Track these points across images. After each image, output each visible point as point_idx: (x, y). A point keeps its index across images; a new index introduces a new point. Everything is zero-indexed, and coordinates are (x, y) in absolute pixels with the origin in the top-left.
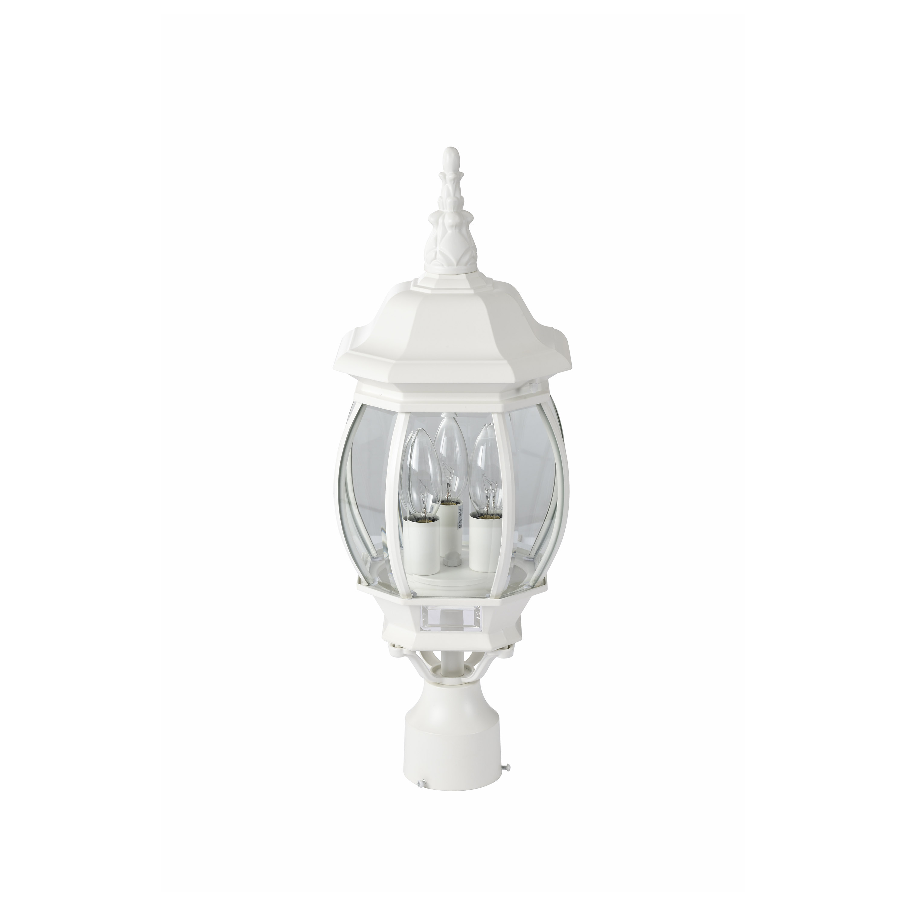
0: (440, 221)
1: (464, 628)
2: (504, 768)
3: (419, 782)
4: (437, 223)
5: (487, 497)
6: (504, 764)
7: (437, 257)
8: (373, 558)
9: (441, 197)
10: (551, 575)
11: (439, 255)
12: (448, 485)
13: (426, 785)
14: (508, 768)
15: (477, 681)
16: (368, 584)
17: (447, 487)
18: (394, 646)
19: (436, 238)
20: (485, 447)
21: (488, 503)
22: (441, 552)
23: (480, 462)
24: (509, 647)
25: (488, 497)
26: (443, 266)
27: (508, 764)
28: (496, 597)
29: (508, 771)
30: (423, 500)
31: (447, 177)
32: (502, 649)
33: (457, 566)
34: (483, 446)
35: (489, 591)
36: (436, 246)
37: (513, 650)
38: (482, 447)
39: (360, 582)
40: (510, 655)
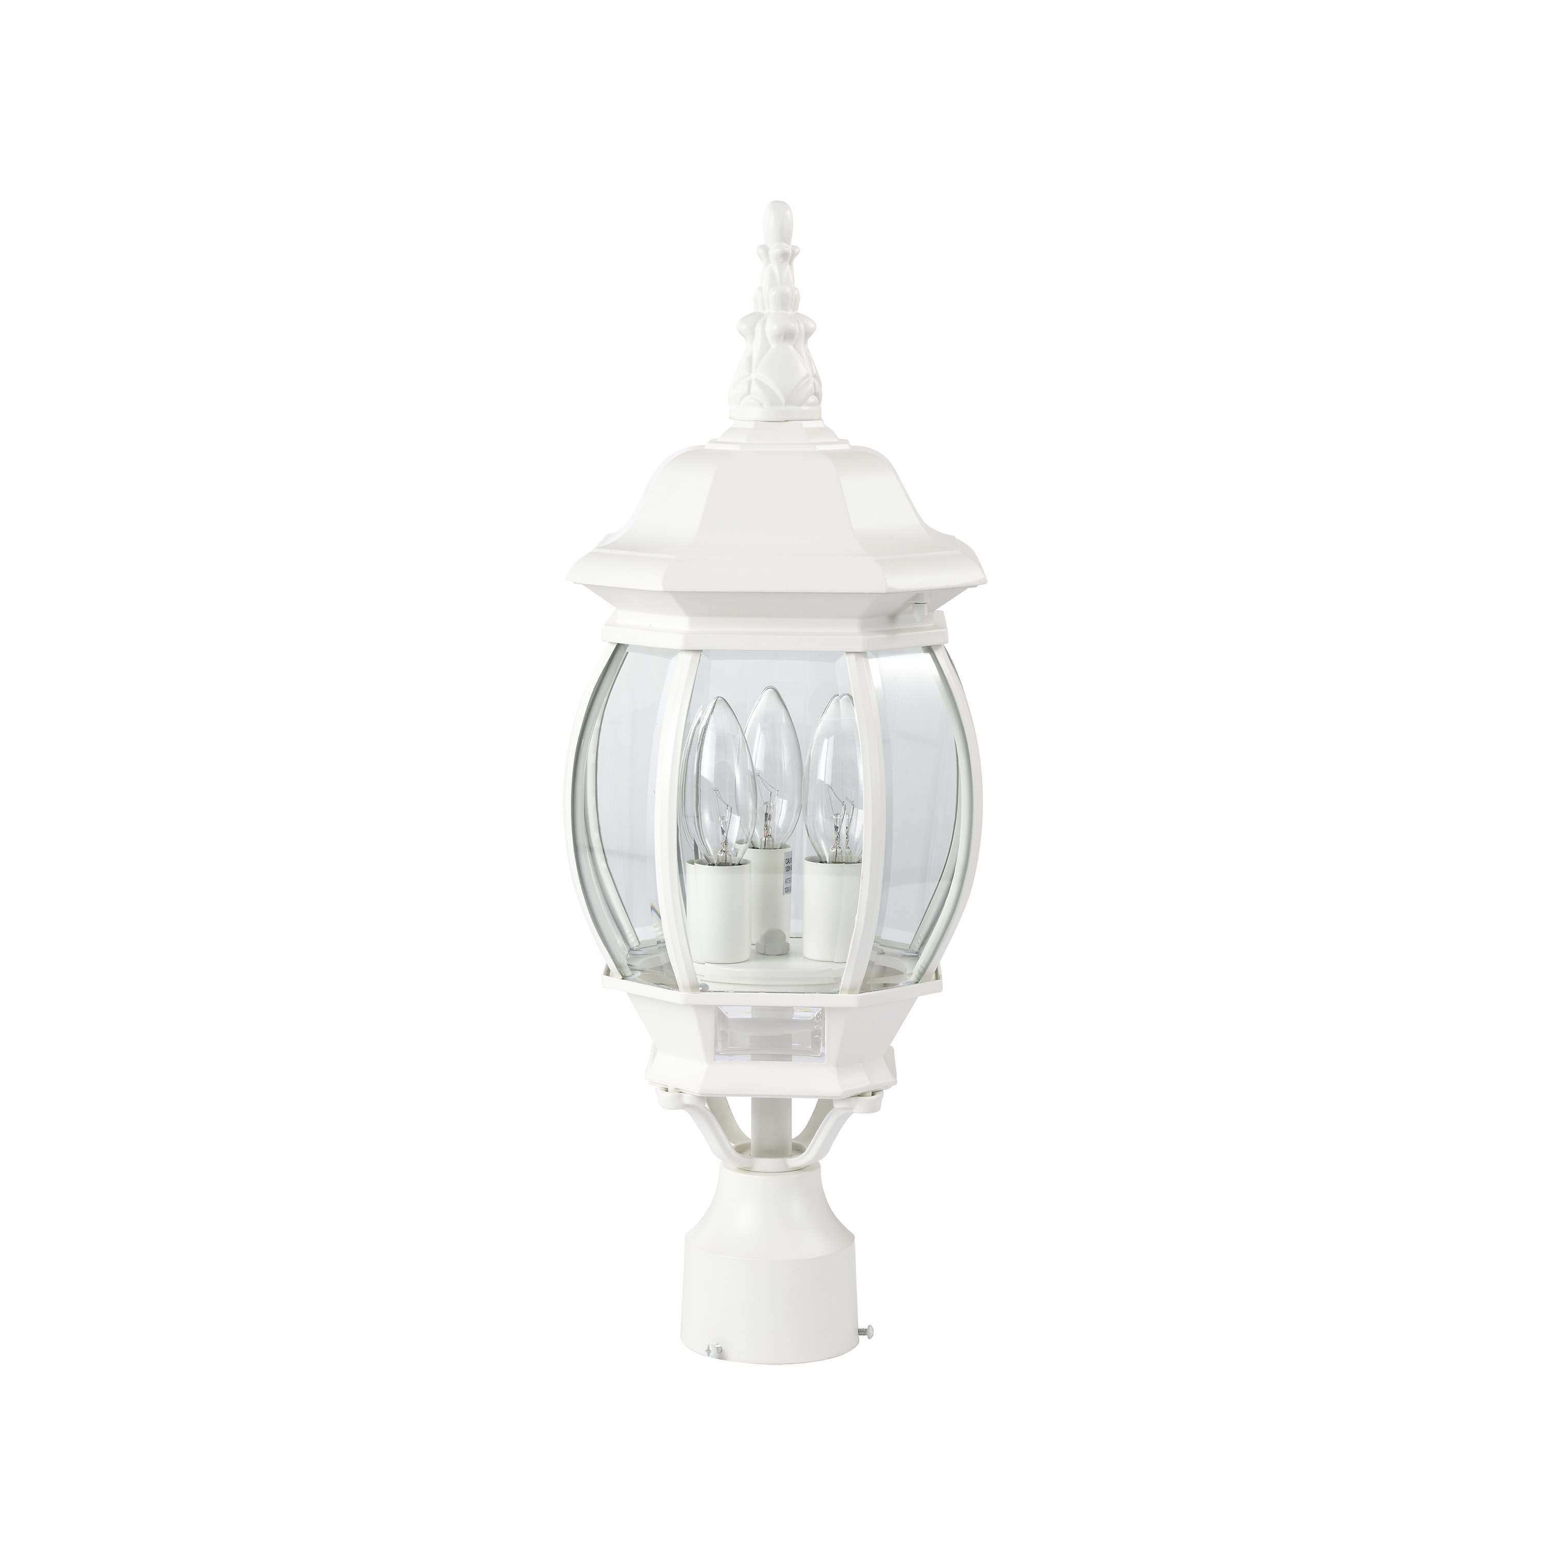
0: (758, 329)
1: (793, 1056)
2: (862, 1333)
3: (708, 1348)
4: (753, 332)
5: (836, 828)
6: (862, 1326)
7: (751, 391)
8: (631, 949)
9: (760, 288)
10: (947, 963)
11: (755, 388)
12: (767, 817)
13: (721, 1354)
14: (870, 1332)
15: (813, 1167)
16: (622, 976)
17: (766, 820)
18: (667, 1090)
19: (750, 359)
20: (832, 739)
21: (838, 838)
22: (752, 935)
23: (823, 773)
24: (873, 1094)
25: (838, 827)
26: (761, 405)
27: (869, 1326)
28: (851, 991)
29: (869, 1338)
30: (722, 828)
31: (770, 253)
32: (859, 1096)
33: (782, 955)
34: (828, 738)
35: (838, 980)
36: (750, 371)
37: (880, 1099)
38: (826, 741)
39: (608, 972)
40: (875, 1108)
